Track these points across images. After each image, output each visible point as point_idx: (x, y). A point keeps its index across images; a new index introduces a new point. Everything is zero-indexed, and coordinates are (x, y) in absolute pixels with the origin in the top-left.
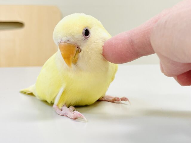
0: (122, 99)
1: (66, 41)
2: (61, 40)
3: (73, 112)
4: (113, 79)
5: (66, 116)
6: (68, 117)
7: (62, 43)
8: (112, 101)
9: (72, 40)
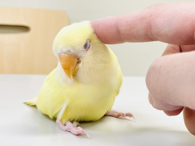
0: (127, 115)
1: (66, 52)
2: (61, 51)
3: (76, 128)
4: (118, 93)
5: (70, 132)
6: (71, 133)
7: (63, 54)
8: (117, 116)
9: (72, 51)
